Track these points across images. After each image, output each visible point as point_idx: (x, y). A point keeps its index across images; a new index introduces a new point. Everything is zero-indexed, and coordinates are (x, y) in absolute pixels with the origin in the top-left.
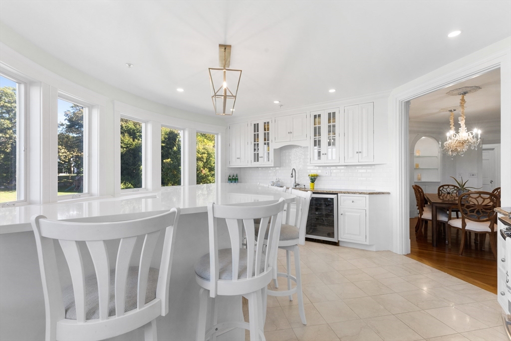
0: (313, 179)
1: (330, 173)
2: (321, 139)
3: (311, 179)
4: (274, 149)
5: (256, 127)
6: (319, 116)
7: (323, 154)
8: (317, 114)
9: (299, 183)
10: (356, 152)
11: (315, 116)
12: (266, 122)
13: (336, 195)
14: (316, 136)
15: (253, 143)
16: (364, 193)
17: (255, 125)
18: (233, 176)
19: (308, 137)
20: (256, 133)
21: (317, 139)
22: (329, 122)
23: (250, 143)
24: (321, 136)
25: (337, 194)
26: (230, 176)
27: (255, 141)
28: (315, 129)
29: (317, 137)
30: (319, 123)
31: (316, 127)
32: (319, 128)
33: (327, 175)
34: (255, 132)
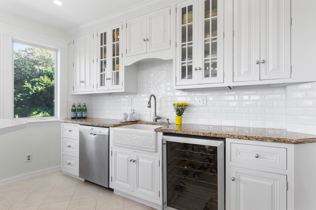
0: (181, 110)
1: (205, 101)
2: (193, 46)
3: (178, 110)
4: (125, 67)
5: (103, 37)
6: (190, 8)
7: (196, 70)
8: (186, 5)
9: (161, 116)
10: (254, 62)
11: (184, 10)
12: (115, 28)
13: (221, 142)
14: (185, 41)
15: (99, 60)
16: (285, 141)
17: (102, 34)
18: (80, 106)
19: (173, 43)
20: (103, 46)
21: (186, 47)
22: (207, 15)
23: (95, 61)
24: (193, 42)
25: (223, 139)
26: (74, 106)
27: (102, 58)
28: (184, 29)
29: (187, 43)
30: (191, 20)
31: (185, 27)
32: (190, 27)
33: (201, 104)
34: (102, 44)
